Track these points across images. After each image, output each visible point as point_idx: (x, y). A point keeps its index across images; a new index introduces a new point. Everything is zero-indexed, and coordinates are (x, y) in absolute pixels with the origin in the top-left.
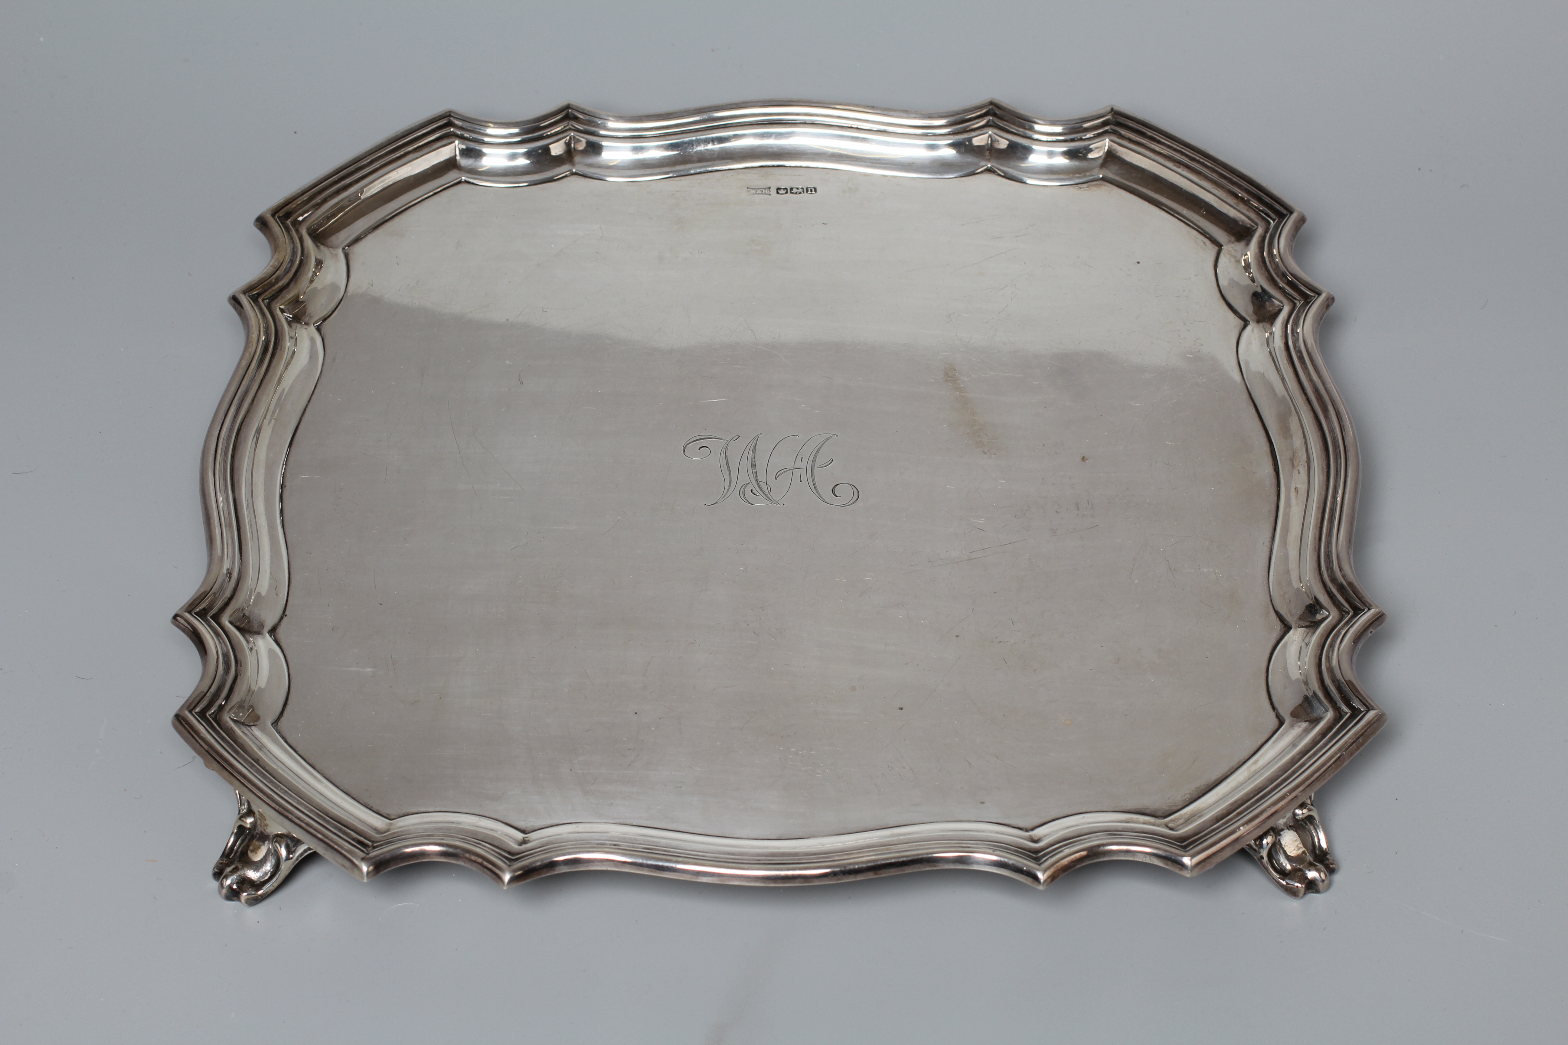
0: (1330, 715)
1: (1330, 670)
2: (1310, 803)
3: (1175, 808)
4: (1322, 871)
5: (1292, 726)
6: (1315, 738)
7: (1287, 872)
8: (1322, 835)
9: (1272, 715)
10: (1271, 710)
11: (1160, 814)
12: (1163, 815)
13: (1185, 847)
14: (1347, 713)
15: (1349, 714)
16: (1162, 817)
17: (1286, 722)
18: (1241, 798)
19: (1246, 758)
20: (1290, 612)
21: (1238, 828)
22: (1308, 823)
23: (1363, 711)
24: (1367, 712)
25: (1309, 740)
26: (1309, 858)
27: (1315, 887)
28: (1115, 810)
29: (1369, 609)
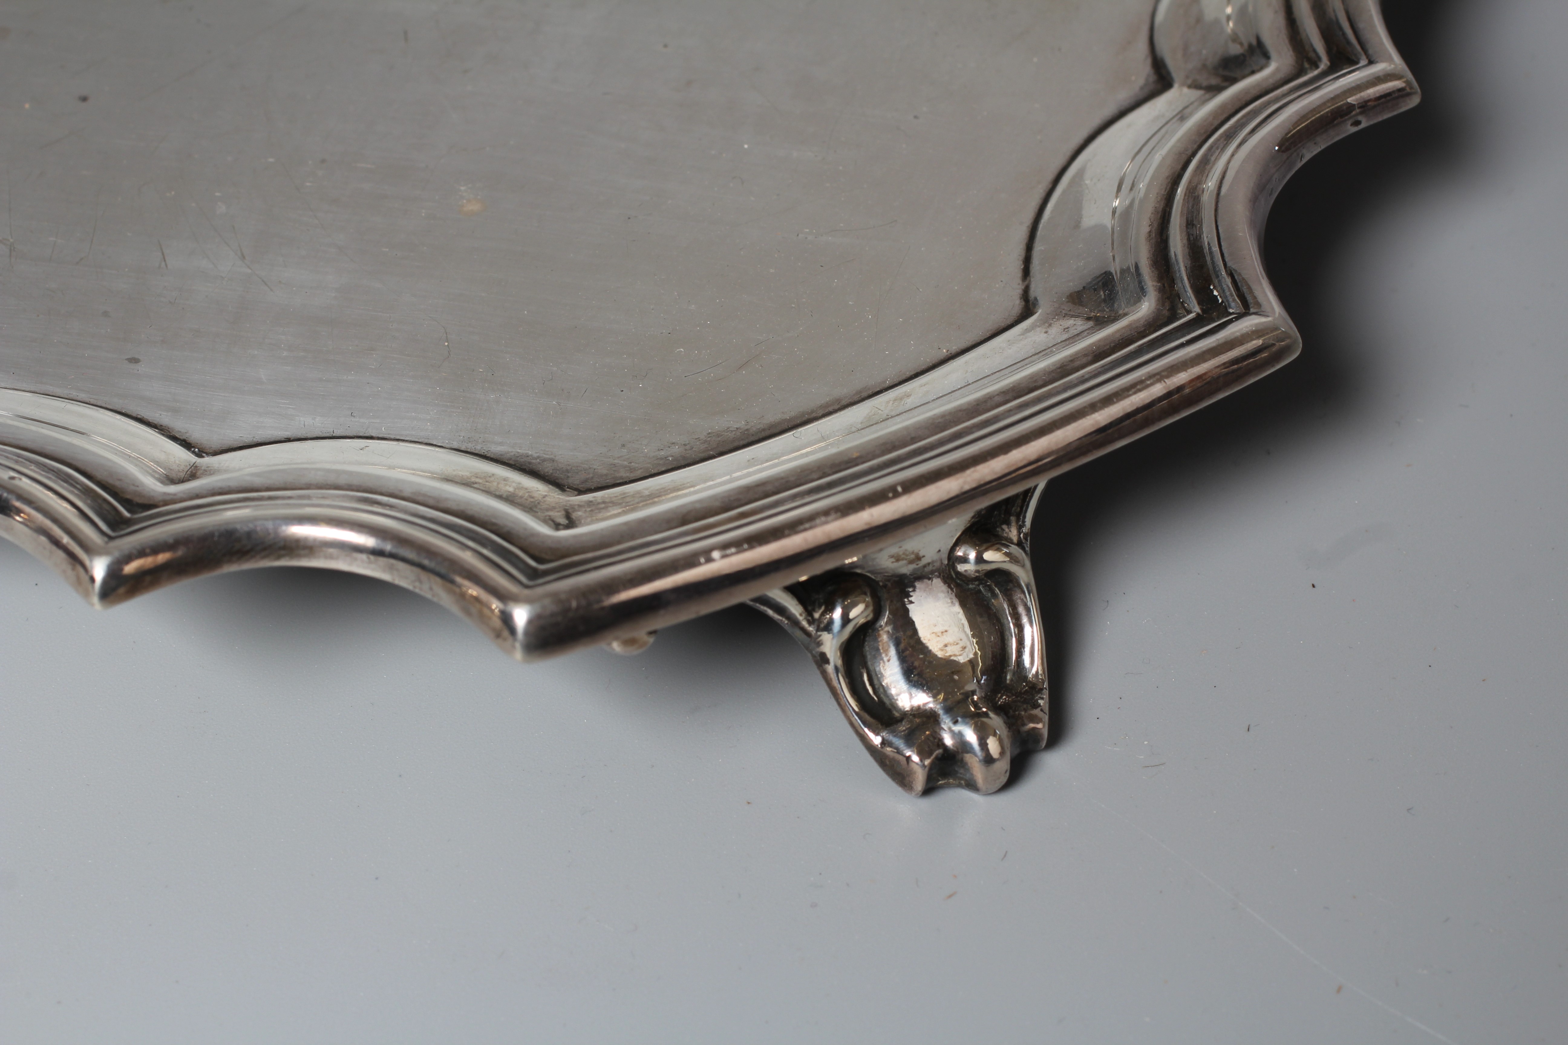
0: (1146, 308)
1: (1193, 194)
2: (1015, 539)
3: (624, 474)
4: (995, 735)
5: (1047, 323)
6: (1072, 361)
7: (897, 714)
8: (1032, 633)
9: (1017, 288)
10: (1019, 274)
11: (575, 480)
12: (581, 487)
13: (534, 575)
14: (1189, 312)
15: (1192, 316)
16: (576, 489)
17: (1040, 311)
18: (782, 478)
19: (888, 383)
20: (1186, 48)
21: (706, 555)
22: (997, 591)
23: (1233, 313)
24: (1240, 317)
25: (1054, 364)
26: (976, 687)
27: (962, 771)
28: (463, 448)
29: (1371, 62)
